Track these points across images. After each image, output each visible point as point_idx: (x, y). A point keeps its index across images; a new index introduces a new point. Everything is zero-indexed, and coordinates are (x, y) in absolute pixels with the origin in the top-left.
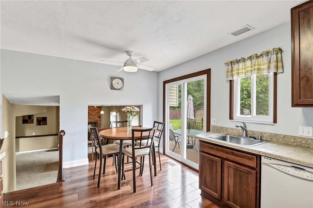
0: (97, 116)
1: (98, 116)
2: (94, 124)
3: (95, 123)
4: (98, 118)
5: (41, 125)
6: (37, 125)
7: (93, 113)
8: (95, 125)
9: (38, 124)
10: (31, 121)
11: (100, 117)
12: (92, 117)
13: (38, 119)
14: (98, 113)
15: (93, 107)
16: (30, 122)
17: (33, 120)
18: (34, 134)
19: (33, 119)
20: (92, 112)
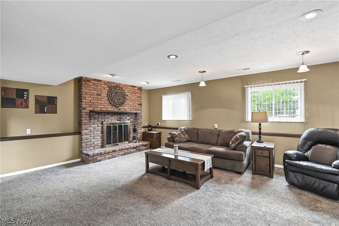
0: (137, 102)
1: (139, 103)
2: (134, 116)
3: (136, 114)
4: (139, 106)
5: (46, 113)
6: (36, 113)
7: (133, 98)
8: (136, 117)
9: (38, 110)
10: (24, 103)
11: (141, 105)
12: (132, 104)
13: (39, 98)
14: (139, 99)
15: (132, 88)
16: (21, 104)
17: (27, 101)
18: (29, 132)
19: (28, 98)
20: (131, 95)
